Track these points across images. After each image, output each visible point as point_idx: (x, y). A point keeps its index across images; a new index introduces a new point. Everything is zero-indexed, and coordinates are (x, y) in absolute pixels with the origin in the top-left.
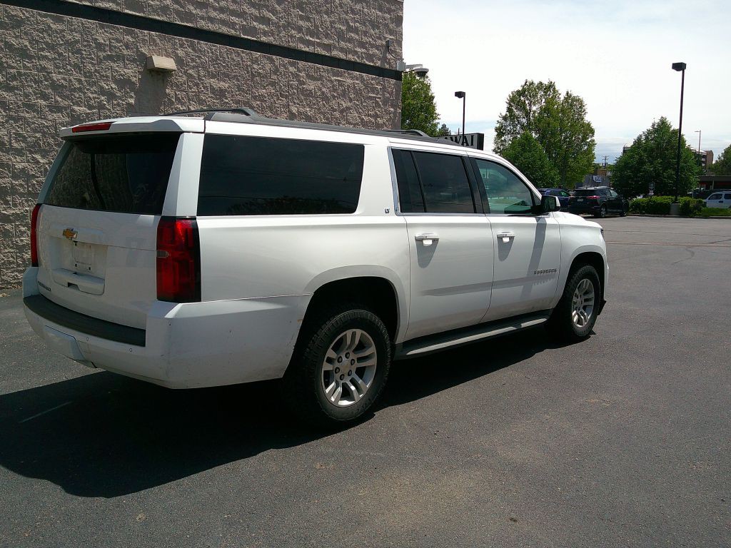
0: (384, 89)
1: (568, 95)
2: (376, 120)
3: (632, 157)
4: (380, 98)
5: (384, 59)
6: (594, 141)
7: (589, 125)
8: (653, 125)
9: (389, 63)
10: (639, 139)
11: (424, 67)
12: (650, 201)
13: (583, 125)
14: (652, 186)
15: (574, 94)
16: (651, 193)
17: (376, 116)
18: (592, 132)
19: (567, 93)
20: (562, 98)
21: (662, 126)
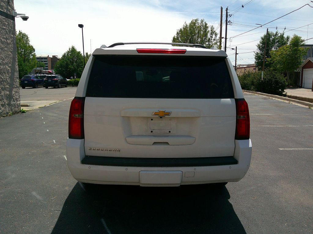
0: (8, 24)
1: (20, 33)
2: (7, 41)
3: (63, 62)
4: (7, 29)
5: (7, 9)
6: (35, 54)
7: (32, 47)
8: (70, 49)
9: (10, 12)
10: (65, 54)
11: (26, 16)
12: (75, 80)
13: (30, 46)
14: (75, 74)
15: (23, 32)
16: (75, 77)
17: (7, 39)
18: (34, 50)
19: (20, 32)
20: (18, 34)
21: (73, 50)
